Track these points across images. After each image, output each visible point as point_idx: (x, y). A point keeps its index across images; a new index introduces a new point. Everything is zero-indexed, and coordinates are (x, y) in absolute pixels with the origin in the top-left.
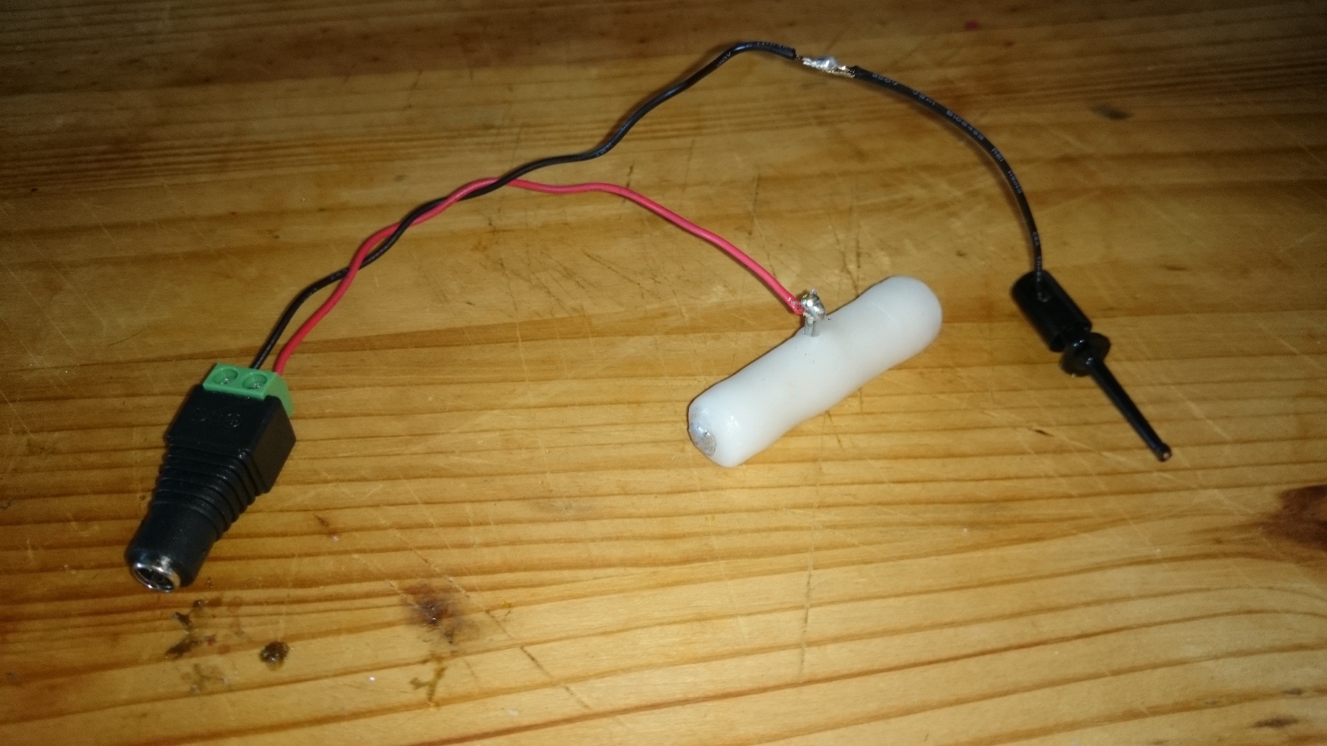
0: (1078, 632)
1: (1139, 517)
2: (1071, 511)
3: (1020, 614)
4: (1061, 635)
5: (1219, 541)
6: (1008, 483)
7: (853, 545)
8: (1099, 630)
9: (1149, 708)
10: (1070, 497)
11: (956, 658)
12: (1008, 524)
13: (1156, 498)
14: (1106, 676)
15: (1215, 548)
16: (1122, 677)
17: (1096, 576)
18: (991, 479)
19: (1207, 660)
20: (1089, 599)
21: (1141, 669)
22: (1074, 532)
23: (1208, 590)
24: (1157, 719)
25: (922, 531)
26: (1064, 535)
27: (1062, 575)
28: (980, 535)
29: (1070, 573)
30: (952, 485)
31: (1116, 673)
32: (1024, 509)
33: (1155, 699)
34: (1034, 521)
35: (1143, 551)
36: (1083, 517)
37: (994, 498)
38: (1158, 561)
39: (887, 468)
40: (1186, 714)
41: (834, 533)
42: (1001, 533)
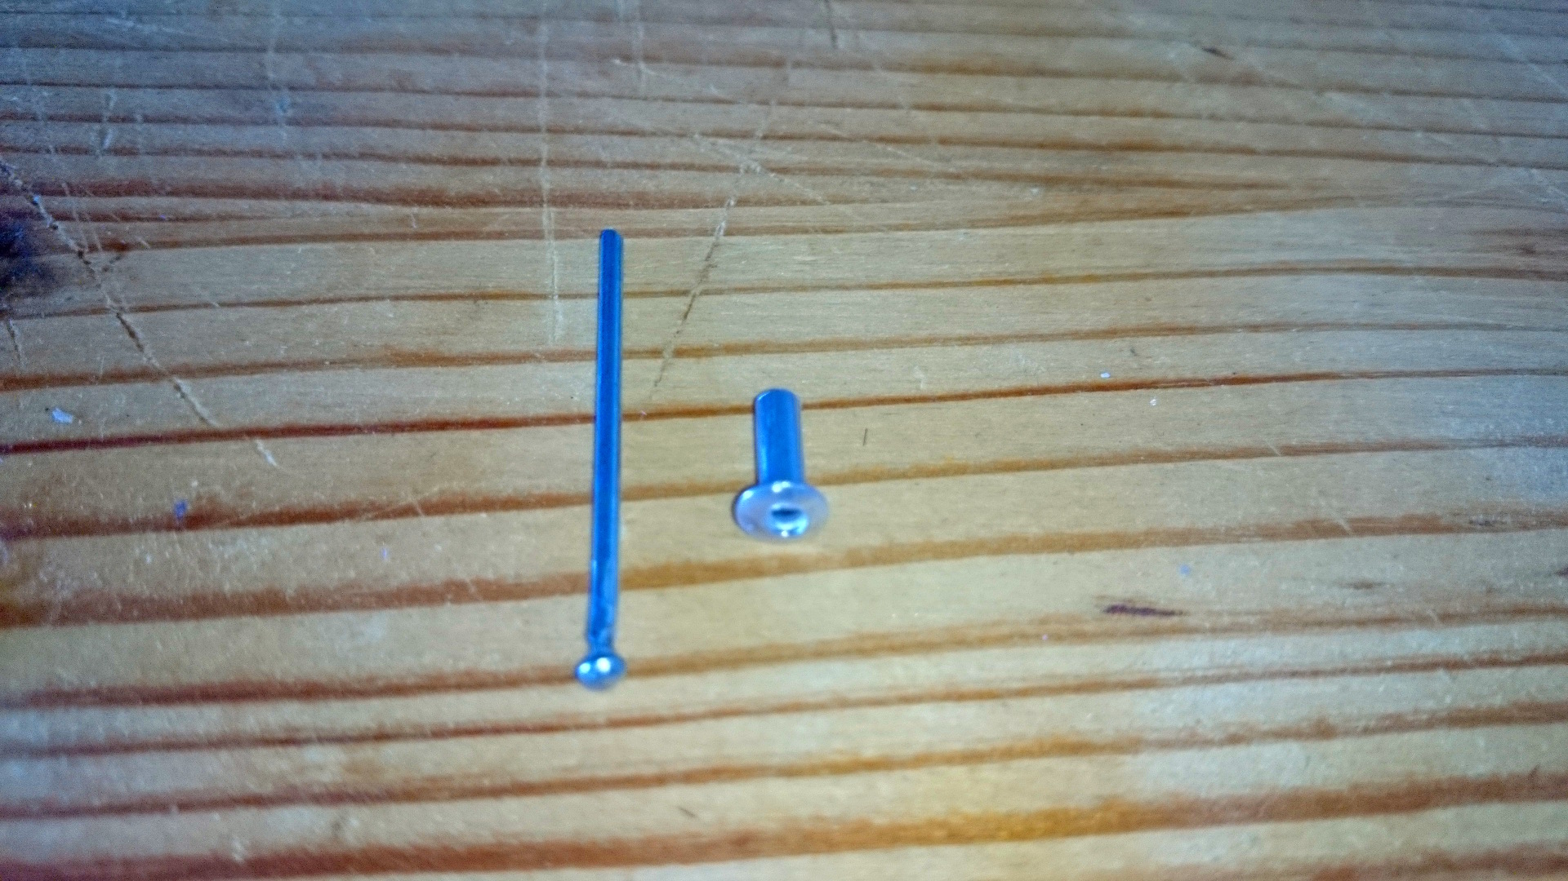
0: (1227, 373)
1: (1378, 198)
2: (1251, 174)
3: (1111, 333)
4: (1188, 375)
5: (1528, 251)
6: (1136, 122)
7: (814, 202)
8: (1271, 374)
9: (1351, 521)
10: (1251, 152)
11: (964, 397)
12: (1118, 185)
13: (1414, 170)
14: (1272, 455)
15: (1521, 262)
16: (1304, 460)
17: (1280, 282)
18: (1104, 113)
19: (1480, 447)
20: (1258, 319)
21: (1346, 449)
22: (1248, 207)
23: (1500, 327)
24: (1365, 541)
25: (951, 187)
26: (1227, 210)
27: (1212, 274)
28: (1061, 200)
29: (1228, 274)
30: (1029, 118)
31: (1291, 451)
32: (1158, 165)
33: (1368, 505)
34: (1172, 184)
35: (1379, 253)
36: (1271, 186)
37: (1104, 143)
38: (1408, 271)
39: (912, 86)
40: (1424, 539)
41: (781, 181)
42: (1105, 200)
